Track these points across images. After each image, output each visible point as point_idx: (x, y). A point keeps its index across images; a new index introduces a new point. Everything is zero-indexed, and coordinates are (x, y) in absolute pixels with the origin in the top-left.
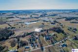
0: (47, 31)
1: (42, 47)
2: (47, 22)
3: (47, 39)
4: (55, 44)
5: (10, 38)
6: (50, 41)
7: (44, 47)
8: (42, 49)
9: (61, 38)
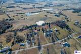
0: (49, 25)
1: (39, 45)
2: (51, 13)
3: (47, 35)
4: (56, 42)
5: (6, 31)
6: (50, 38)
7: (42, 46)
8: (40, 48)
9: (64, 36)
